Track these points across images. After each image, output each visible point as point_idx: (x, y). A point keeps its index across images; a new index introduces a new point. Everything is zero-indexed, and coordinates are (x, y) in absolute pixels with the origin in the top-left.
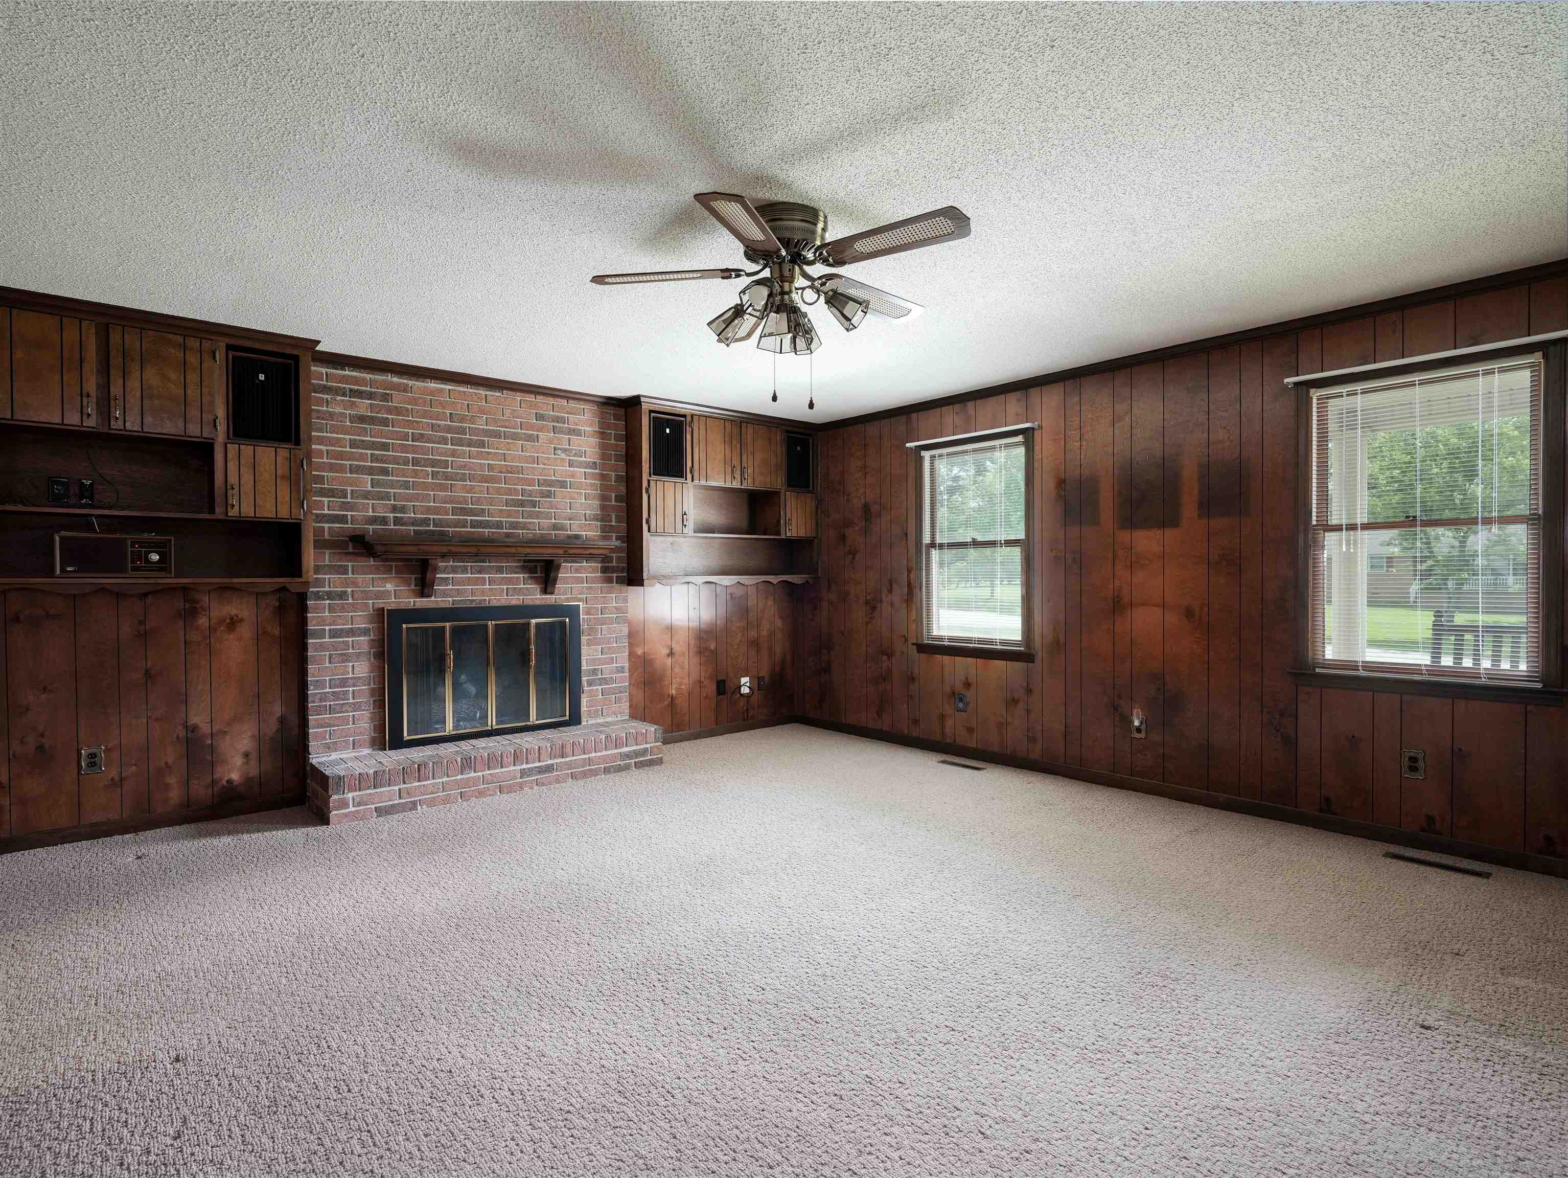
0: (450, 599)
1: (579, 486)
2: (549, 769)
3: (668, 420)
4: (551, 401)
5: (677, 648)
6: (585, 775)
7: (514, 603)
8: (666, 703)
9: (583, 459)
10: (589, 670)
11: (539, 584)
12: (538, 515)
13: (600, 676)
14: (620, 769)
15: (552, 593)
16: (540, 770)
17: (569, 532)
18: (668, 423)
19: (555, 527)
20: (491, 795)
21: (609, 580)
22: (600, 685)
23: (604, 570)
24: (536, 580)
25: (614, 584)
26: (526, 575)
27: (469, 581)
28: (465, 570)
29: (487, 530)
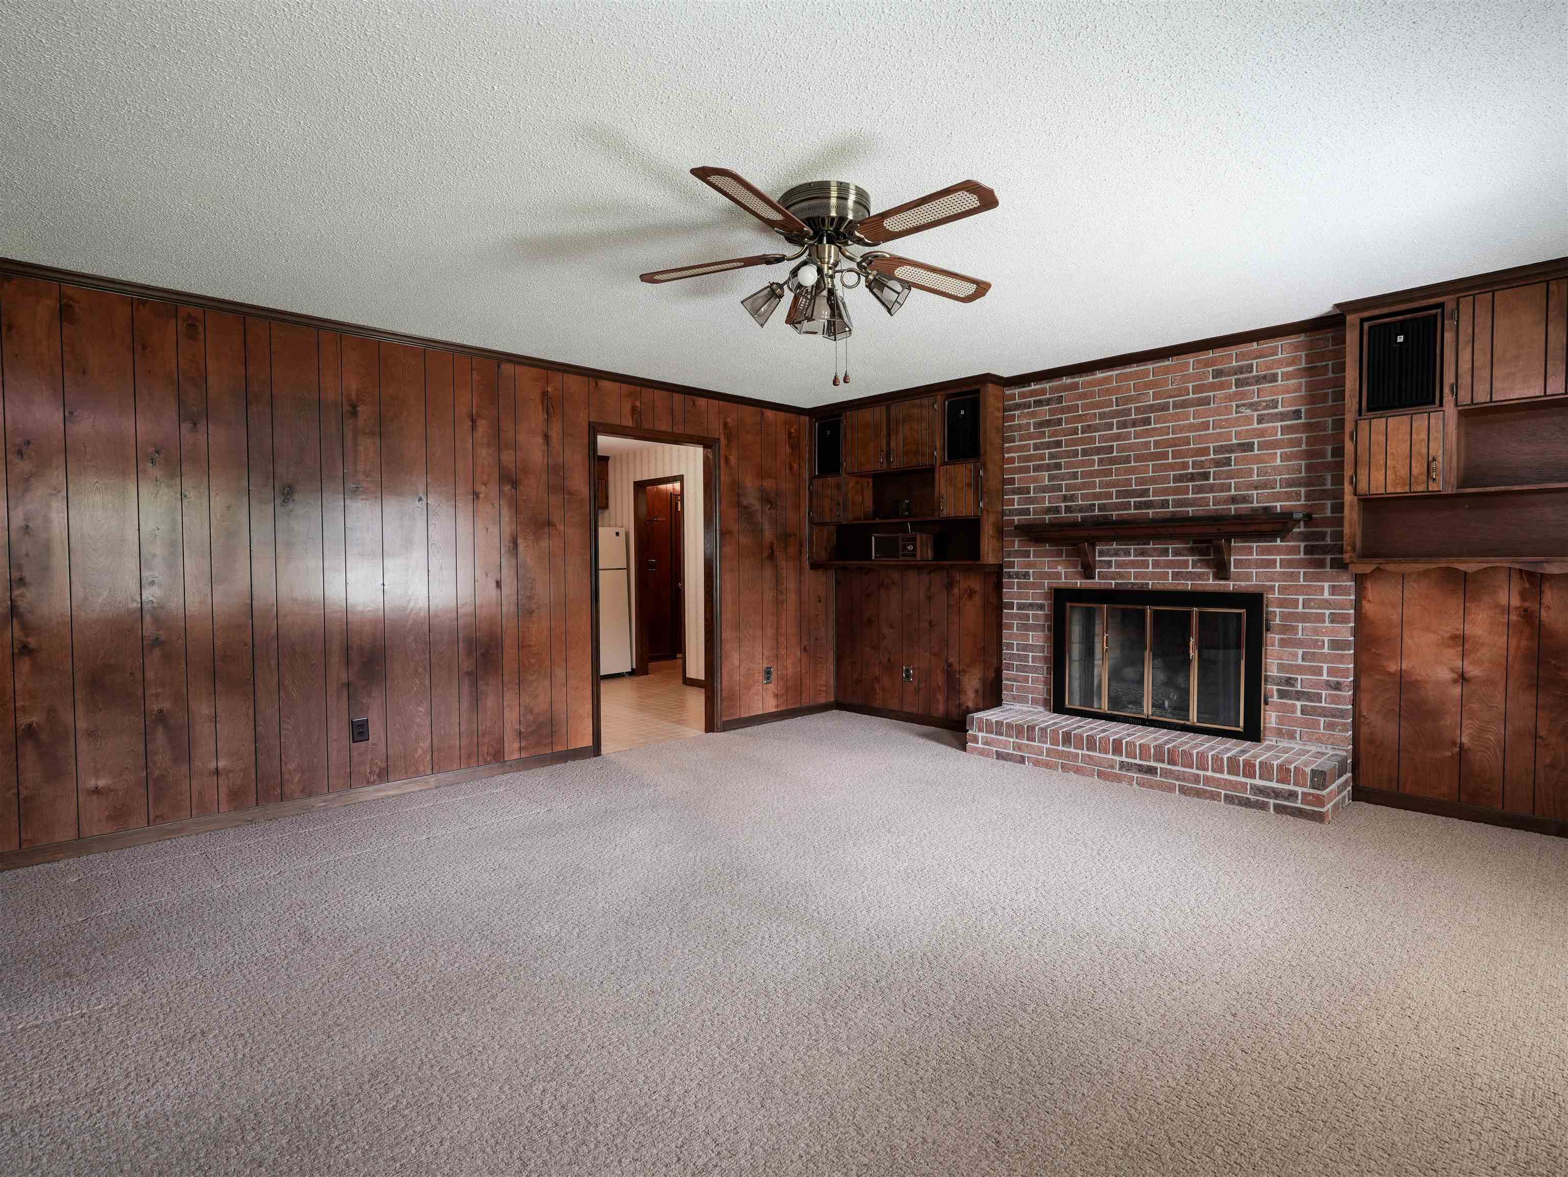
0: (1113, 582)
1: (1275, 445)
2: (1151, 771)
3: (1402, 322)
4: (1233, 351)
5: (1473, 671)
6: (1199, 794)
7: (1180, 588)
8: (1448, 754)
9: (1280, 409)
10: (1280, 678)
11: (1209, 568)
12: (1212, 489)
13: (1299, 688)
14: (1246, 803)
15: (1227, 579)
16: (1140, 769)
17: (1255, 505)
18: (1402, 328)
19: (1234, 500)
20: (1088, 776)
21: (1320, 564)
22: (1298, 699)
23: (1309, 550)
24: (1207, 564)
25: (1328, 569)
26: (1195, 558)
27: (1133, 564)
28: (1127, 553)
29: (1150, 511)
